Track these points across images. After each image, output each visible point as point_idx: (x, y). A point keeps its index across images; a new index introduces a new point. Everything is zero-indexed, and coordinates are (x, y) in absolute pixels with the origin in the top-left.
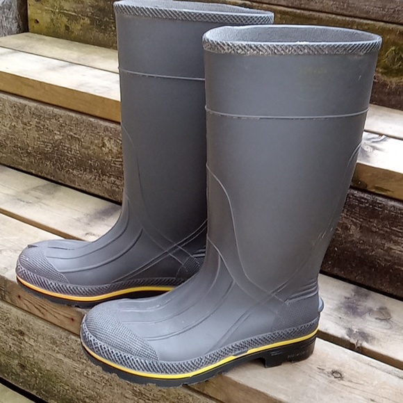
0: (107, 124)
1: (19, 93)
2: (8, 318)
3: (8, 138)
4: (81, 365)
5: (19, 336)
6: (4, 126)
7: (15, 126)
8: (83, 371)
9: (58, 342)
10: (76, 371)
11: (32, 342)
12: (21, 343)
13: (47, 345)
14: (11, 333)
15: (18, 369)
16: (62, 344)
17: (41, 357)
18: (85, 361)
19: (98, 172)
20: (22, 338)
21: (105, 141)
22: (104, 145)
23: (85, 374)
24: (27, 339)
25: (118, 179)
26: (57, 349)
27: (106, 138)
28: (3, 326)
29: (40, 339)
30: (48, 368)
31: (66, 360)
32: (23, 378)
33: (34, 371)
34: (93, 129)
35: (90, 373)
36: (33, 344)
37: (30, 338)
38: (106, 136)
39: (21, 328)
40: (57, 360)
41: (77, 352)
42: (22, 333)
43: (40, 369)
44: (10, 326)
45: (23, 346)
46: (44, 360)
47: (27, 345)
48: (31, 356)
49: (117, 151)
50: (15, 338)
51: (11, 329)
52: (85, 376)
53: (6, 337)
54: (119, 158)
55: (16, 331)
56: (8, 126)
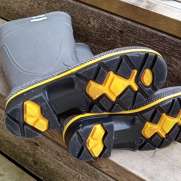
0: (93, 9)
3: (28, 12)
4: (75, 171)
5: (35, 146)
6: (26, 4)
7: (32, 5)
8: (76, 175)
9: (61, 155)
10: (71, 174)
12: (35, 150)
13: (53, 155)
14: (29, 142)
15: (32, 164)
16: (64, 156)
17: (48, 160)
18: (78, 170)
19: (83, 39)
20: (36, 147)
21: (90, 20)
22: (89, 23)
24: (39, 148)
25: (96, 45)
26: (60, 159)
27: (92, 19)
29: (49, 150)
30: (52, 167)
31: (65, 166)
32: (35, 169)
33: (42, 167)
34: (83, 12)
35: (81, 177)
36: (44, 152)
37: (42, 148)
38: (91, 17)
39: (36, 142)
40: (59, 164)
41: (73, 163)
42: (37, 144)
43: (46, 167)
45: (36, 151)
46: (50, 163)
47: (39, 152)
48: (41, 158)
49: (98, 27)
50: (32, 146)
51: (29, 140)
52: (77, 178)
53: (26, 144)
54: (98, 32)
55: (33, 142)
56: (29, 4)
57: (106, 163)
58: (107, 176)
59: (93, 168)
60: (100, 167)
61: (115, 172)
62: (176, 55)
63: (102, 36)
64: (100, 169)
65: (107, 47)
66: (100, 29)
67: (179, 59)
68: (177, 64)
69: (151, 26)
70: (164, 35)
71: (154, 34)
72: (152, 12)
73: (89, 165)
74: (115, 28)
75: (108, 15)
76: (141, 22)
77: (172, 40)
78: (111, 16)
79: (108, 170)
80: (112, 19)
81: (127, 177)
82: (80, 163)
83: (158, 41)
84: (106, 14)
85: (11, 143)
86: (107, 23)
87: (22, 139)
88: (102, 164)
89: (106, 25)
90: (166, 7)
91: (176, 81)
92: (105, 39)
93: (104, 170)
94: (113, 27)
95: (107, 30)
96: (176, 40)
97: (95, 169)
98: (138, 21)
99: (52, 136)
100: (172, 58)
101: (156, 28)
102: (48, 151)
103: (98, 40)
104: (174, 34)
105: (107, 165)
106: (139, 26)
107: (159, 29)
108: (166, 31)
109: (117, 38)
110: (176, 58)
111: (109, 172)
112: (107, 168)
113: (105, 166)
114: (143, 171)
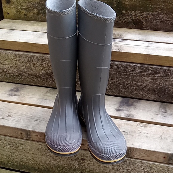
1: (30, 51)
4: (117, 167)
7: (28, 66)
10: (113, 170)
11: (89, 162)
14: (77, 160)
17: (93, 167)
18: (119, 165)
20: (83, 161)
23: (119, 170)
24: (86, 161)
28: (72, 159)
30: (98, 171)
31: (108, 166)
35: (122, 169)
39: (83, 158)
40: (103, 167)
42: (83, 159)
45: (83, 165)
46: (96, 168)
47: (86, 164)
48: (88, 168)
50: (79, 162)
51: (77, 159)
52: (119, 171)
53: (73, 163)
55: (80, 159)
56: (24, 66)
57: (139, 152)
58: (141, 161)
59: (130, 159)
60: (135, 156)
61: (146, 155)
62: (145, 75)
67: (147, 77)
68: (146, 80)
69: (125, 61)
70: (135, 65)
71: (127, 65)
72: (124, 52)
76: (117, 60)
77: (140, 66)
79: (141, 156)
81: (155, 155)
83: (131, 69)
85: (59, 167)
87: (70, 160)
88: (137, 154)
90: (128, 47)
91: (148, 91)
93: (138, 157)
96: (143, 66)
97: (132, 159)
98: (115, 60)
100: (143, 77)
101: (128, 61)
102: (93, 160)
104: (141, 63)
105: (140, 153)
106: (117, 63)
107: (130, 61)
108: (135, 62)
110: (146, 76)
111: (141, 157)
113: (139, 154)
114: (162, 148)
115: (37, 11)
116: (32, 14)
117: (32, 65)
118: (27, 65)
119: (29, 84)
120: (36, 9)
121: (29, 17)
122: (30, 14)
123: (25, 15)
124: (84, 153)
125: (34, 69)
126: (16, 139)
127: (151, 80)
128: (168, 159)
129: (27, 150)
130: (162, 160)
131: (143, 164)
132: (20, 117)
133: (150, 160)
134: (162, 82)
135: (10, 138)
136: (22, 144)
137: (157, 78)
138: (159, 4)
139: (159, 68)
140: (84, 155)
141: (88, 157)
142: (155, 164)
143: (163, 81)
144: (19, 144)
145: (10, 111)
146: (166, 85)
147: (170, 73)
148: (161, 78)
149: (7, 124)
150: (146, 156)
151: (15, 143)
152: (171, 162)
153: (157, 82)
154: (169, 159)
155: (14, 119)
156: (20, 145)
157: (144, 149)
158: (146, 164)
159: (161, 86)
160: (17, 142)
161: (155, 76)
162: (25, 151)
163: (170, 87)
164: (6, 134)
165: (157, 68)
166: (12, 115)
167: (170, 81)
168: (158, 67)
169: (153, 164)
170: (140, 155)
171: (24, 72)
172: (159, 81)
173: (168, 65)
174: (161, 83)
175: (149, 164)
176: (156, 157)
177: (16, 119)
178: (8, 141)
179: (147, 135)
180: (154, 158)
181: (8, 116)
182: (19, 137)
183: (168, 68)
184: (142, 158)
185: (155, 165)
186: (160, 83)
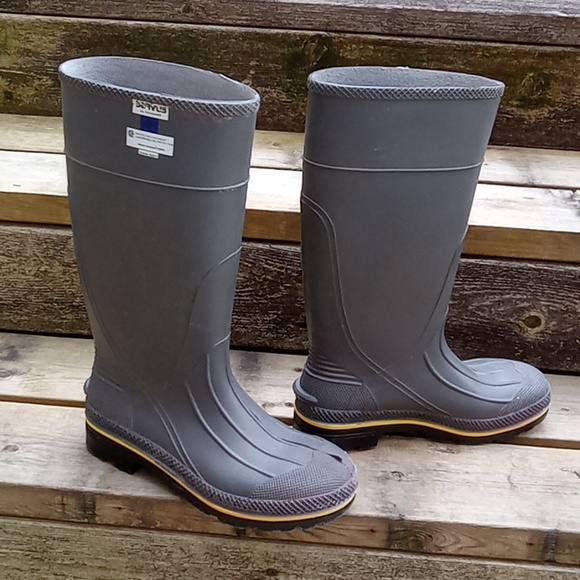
1: (54, 222)
2: (248, 559)
5: (268, 577)
6: (23, 273)
9: (342, 567)
14: (251, 577)
16: (349, 567)
20: (273, 578)
24: (281, 578)
26: (339, 576)
28: (235, 572)
29: (308, 571)
37: (288, 575)
39: (272, 567)
42: (273, 572)
44: (250, 568)
49: (244, 277)
51: (251, 572)
54: (247, 286)
55: (263, 572)
56: (32, 273)
57: (453, 535)
58: (457, 560)
59: (424, 558)
60: (440, 549)
63: (257, 295)
64: (443, 552)
65: (274, 314)
66: (249, 280)
73: (414, 557)
74: (287, 269)
75: (267, 246)
78: (275, 246)
79: (460, 546)
80: (277, 254)
81: (502, 540)
82: (393, 561)
84: (260, 246)
86: (267, 264)
88: (445, 540)
89: (264, 268)
92: (266, 299)
93: (450, 551)
94: (282, 268)
95: (269, 278)
97: (430, 558)
99: (317, 536)
103: (247, 306)
105: (457, 538)
109: (295, 288)
111: (460, 548)
112: (458, 541)
113: (452, 540)
114: (521, 517)
115: (50, 82)
116: (33, 92)
117: (58, 268)
118: (43, 269)
119: (49, 330)
120: (46, 75)
121: (20, 101)
122: (26, 94)
123: (8, 95)
124: (277, 550)
125: (68, 281)
126: (42, 524)
127: (451, 302)
128: (541, 547)
129: (82, 556)
130: (522, 551)
131: (464, 571)
132: (47, 450)
133: (486, 554)
134: (486, 306)
135: (24, 523)
136: (63, 540)
137: (470, 296)
138: (452, 59)
139: (476, 265)
140: (275, 558)
141: (288, 562)
142: (503, 568)
143: (488, 303)
144: (54, 539)
145: (7, 431)
146: (499, 315)
147: (513, 277)
148: (484, 295)
149: (10, 476)
150: (474, 543)
151: (40, 537)
152: (548, 556)
153: (470, 308)
154: (546, 548)
155: (30, 455)
156: (56, 542)
157: (467, 525)
158: (475, 571)
159: (481, 317)
160: (45, 533)
161: (464, 290)
162: (73, 562)
163: (511, 320)
164: (9, 512)
165: (471, 264)
166: (20, 444)
167: (510, 301)
168: (473, 261)
169: (494, 568)
170: (455, 543)
171: (31, 292)
172: (476, 304)
173: (503, 255)
174: (483, 311)
175: (485, 566)
176: (505, 545)
177: (36, 457)
178: (13, 533)
179: (466, 477)
180: (498, 549)
181: (6, 448)
182: (56, 515)
183: (504, 264)
184: (461, 553)
185: (501, 571)
186: (478, 308)
